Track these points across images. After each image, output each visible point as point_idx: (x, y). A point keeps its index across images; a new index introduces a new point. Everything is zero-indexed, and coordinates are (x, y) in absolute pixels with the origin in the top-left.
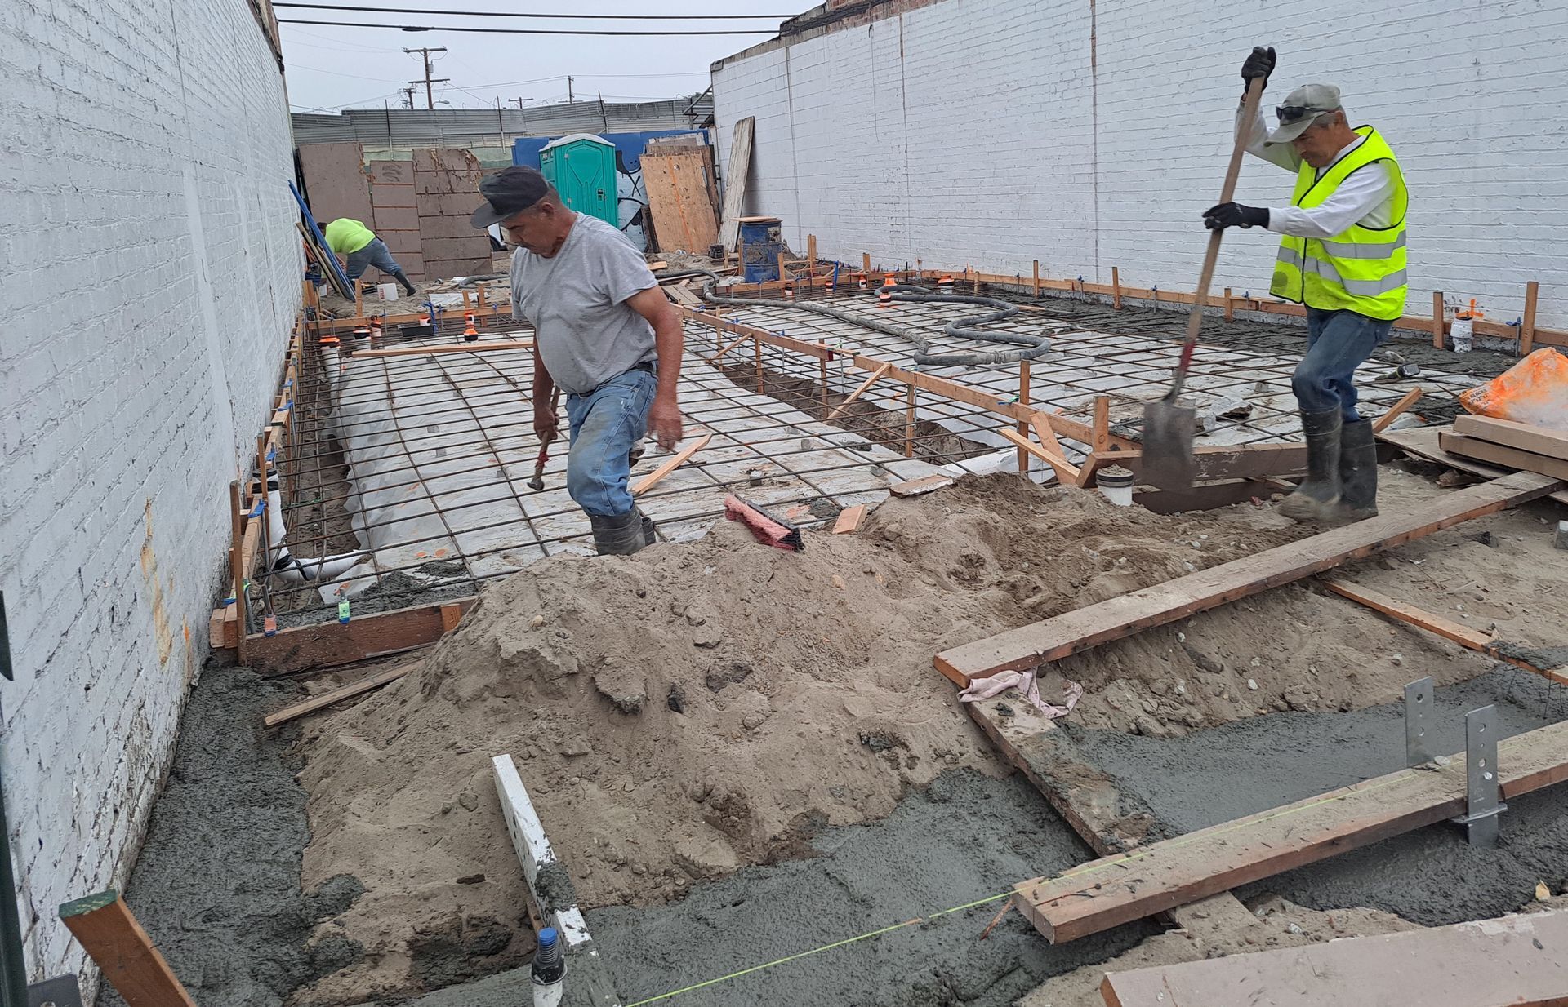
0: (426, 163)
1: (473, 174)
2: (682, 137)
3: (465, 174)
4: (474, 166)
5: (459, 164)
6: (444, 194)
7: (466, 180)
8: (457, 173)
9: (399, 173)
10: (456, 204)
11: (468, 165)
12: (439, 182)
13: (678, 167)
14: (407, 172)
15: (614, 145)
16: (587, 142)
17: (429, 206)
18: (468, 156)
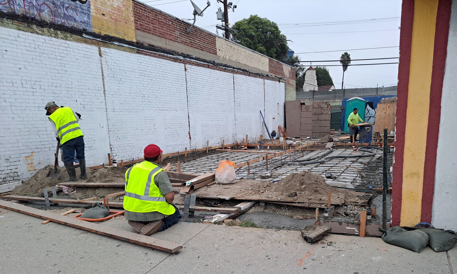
0: (316, 106)
1: (328, 109)
2: (393, 98)
3: (326, 109)
4: (329, 106)
5: (325, 106)
6: (320, 114)
7: (326, 110)
8: (324, 109)
9: (309, 108)
10: (323, 117)
11: (328, 106)
12: (319, 111)
13: (389, 107)
14: (311, 108)
15: (365, 100)
16: (357, 100)
17: (315, 118)
18: (328, 104)
